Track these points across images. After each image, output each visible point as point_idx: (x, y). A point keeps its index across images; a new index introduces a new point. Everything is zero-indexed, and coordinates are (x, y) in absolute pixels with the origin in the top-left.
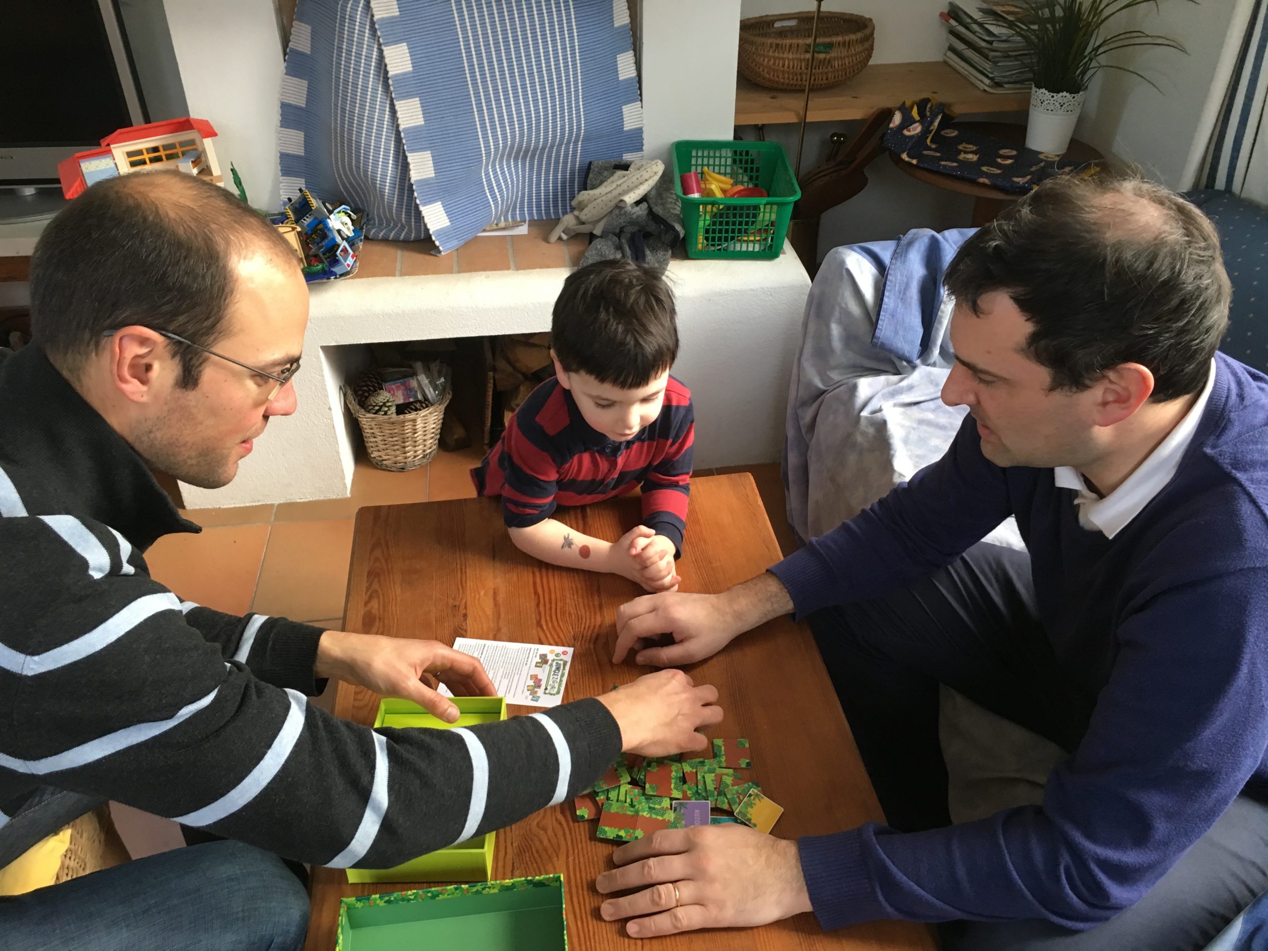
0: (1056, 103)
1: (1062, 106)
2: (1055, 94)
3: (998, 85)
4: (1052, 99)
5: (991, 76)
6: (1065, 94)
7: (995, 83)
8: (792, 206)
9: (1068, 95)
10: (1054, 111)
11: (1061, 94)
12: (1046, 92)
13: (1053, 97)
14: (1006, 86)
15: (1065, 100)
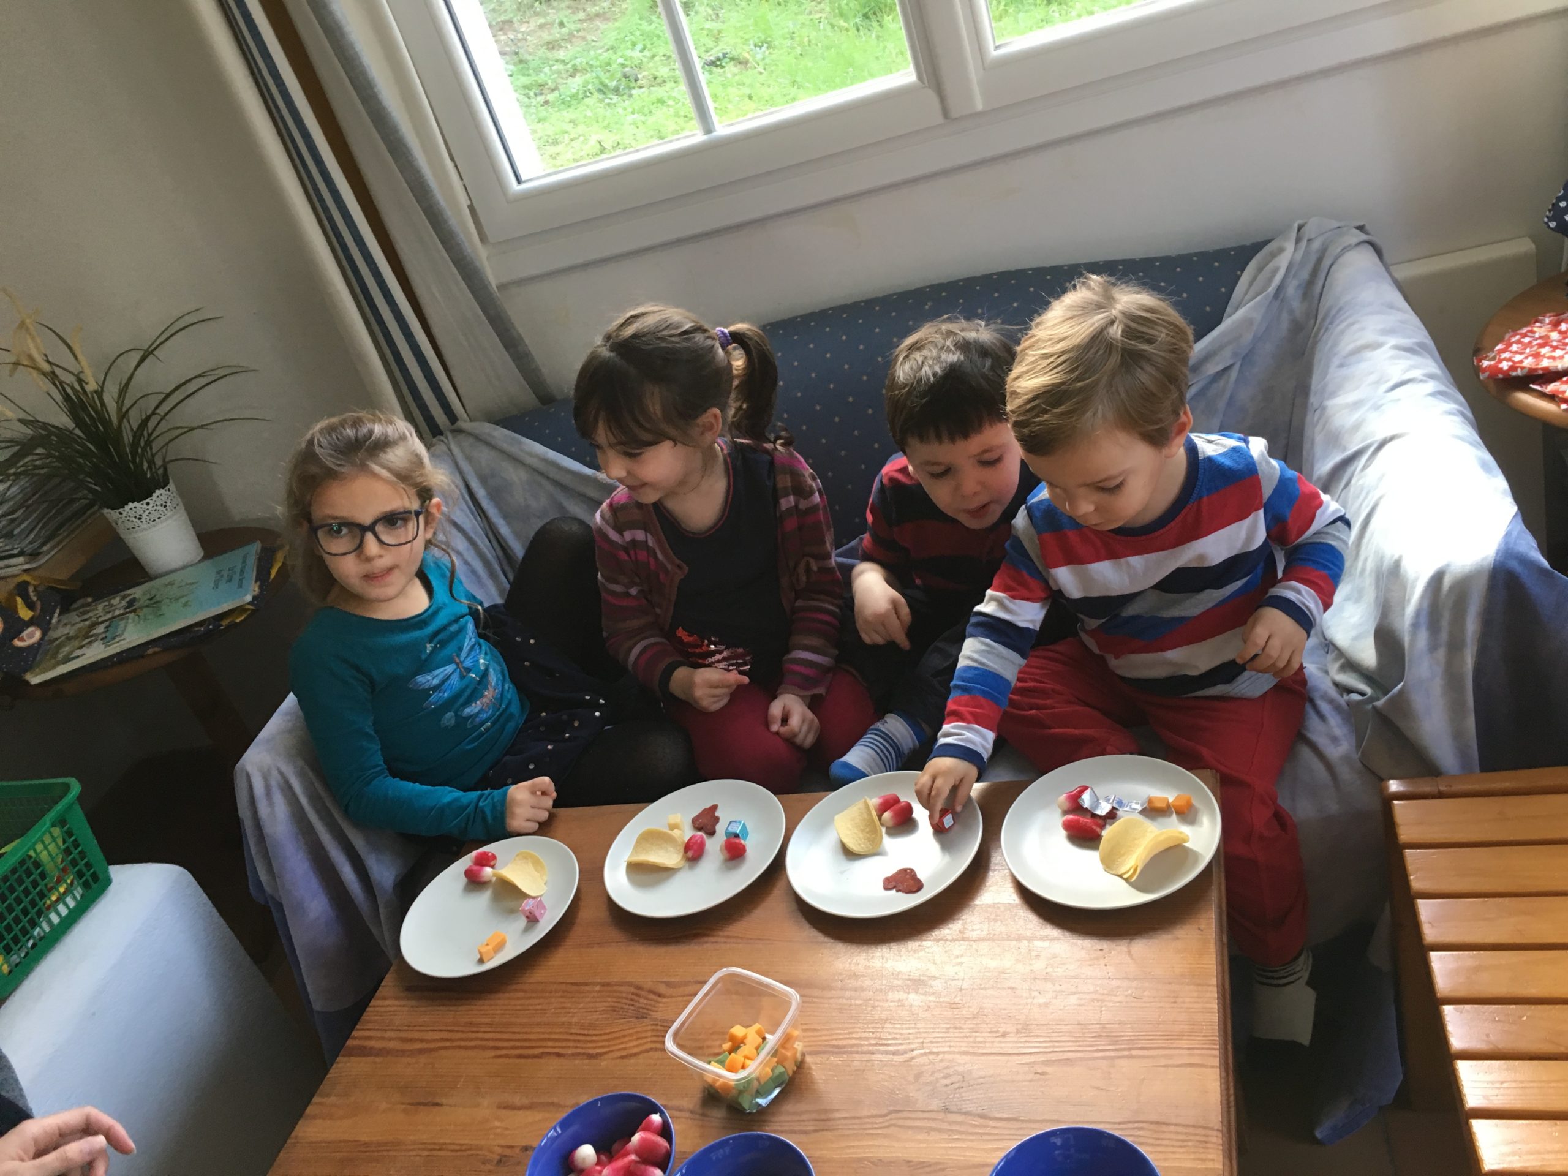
0: (158, 508)
1: (165, 506)
2: (148, 500)
3: (34, 555)
4: (150, 507)
5: (16, 552)
6: (158, 492)
7: (31, 555)
8: (78, 809)
9: (162, 491)
10: (163, 518)
11: (154, 496)
12: (136, 504)
13: (148, 504)
14: (45, 548)
15: (164, 498)
